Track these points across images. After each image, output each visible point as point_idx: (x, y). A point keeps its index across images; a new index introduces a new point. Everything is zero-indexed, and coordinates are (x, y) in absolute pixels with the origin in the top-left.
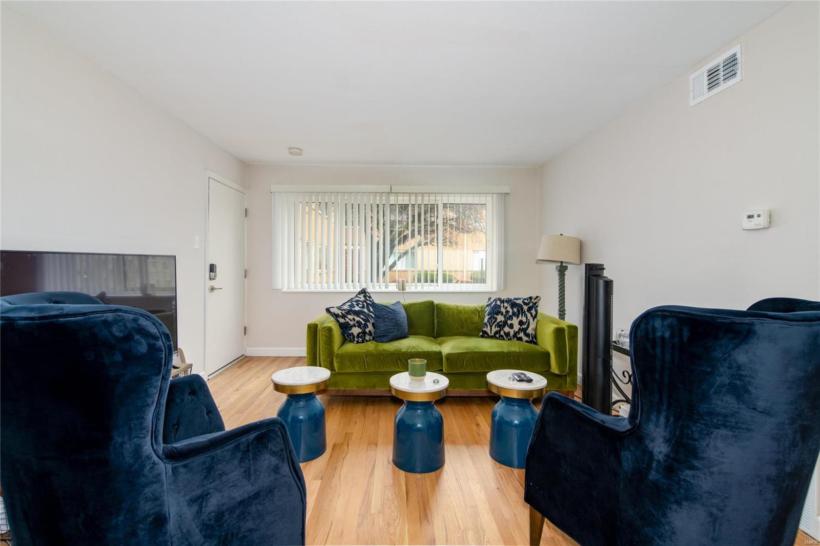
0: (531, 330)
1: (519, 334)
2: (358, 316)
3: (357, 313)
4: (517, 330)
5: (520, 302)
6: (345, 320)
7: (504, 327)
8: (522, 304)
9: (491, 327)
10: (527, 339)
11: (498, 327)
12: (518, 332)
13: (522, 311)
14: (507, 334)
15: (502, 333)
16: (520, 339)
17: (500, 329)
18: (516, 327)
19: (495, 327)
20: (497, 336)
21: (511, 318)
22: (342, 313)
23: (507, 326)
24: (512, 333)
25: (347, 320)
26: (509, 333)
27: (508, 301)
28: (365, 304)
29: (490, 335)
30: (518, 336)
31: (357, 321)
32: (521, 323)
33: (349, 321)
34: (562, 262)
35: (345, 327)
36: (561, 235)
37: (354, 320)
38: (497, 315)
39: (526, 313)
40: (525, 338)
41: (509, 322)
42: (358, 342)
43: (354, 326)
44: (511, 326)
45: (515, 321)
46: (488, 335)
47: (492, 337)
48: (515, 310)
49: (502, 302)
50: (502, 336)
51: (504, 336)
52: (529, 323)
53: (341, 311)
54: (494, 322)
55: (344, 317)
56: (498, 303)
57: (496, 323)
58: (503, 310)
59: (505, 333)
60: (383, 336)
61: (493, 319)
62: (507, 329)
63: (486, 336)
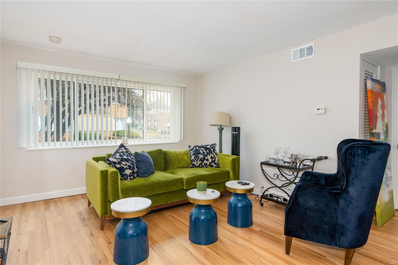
0: (217, 161)
1: (212, 164)
2: (128, 162)
3: (127, 160)
4: (211, 162)
5: (209, 147)
6: (121, 165)
7: (204, 160)
8: (211, 148)
9: (197, 161)
10: (216, 166)
11: (201, 161)
12: (211, 163)
13: (211, 151)
14: (206, 165)
15: (203, 164)
16: (212, 166)
17: (202, 162)
18: (210, 160)
19: (199, 161)
20: (200, 166)
21: (206, 156)
22: (118, 161)
23: (205, 160)
24: (208, 164)
25: (122, 165)
26: (207, 164)
27: (203, 147)
28: (127, 153)
29: (196, 165)
30: (211, 165)
31: (128, 165)
32: (212, 158)
33: (123, 166)
34: (221, 125)
35: (121, 170)
36: (221, 112)
37: (126, 165)
38: (199, 154)
39: (213, 152)
40: (215, 166)
41: (206, 158)
42: (131, 179)
43: (127, 169)
44: (208, 160)
45: (209, 157)
46: (195, 166)
47: (197, 167)
48: (208, 151)
49: (200, 147)
50: (203, 166)
51: (204, 166)
52: (215, 157)
53: (117, 160)
54: (198, 159)
55: (119, 163)
56: (198, 148)
57: (199, 159)
58: (201, 152)
59: (205, 164)
60: (145, 173)
61: (197, 157)
62: (205, 162)
63: (194, 166)
